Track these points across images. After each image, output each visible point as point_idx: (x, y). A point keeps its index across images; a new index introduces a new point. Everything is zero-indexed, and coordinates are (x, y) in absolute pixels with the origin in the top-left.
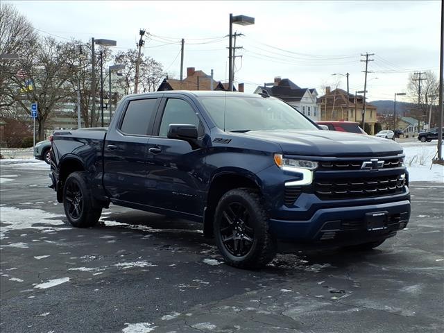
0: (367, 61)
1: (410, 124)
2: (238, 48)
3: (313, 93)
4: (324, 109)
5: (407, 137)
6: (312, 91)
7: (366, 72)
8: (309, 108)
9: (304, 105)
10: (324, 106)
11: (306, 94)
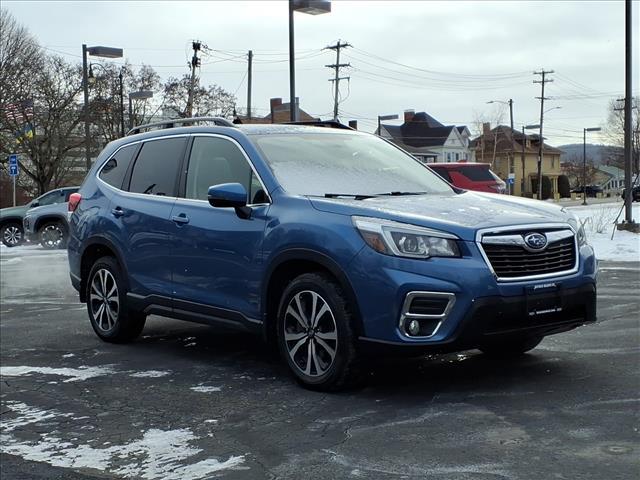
0: (543, 82)
1: (612, 176)
2: (343, 66)
3: (464, 133)
4: (480, 157)
5: (608, 196)
6: (461, 129)
7: (543, 98)
8: (457, 155)
9: (448, 151)
10: (480, 151)
11: (453, 135)
